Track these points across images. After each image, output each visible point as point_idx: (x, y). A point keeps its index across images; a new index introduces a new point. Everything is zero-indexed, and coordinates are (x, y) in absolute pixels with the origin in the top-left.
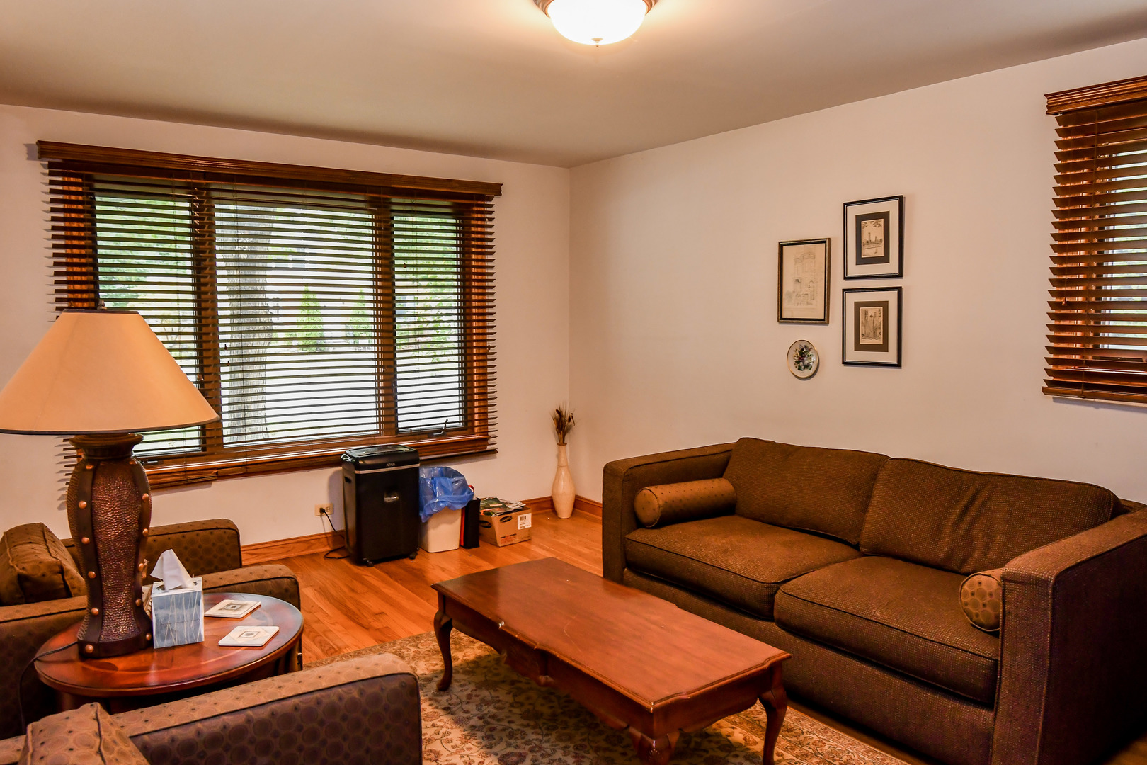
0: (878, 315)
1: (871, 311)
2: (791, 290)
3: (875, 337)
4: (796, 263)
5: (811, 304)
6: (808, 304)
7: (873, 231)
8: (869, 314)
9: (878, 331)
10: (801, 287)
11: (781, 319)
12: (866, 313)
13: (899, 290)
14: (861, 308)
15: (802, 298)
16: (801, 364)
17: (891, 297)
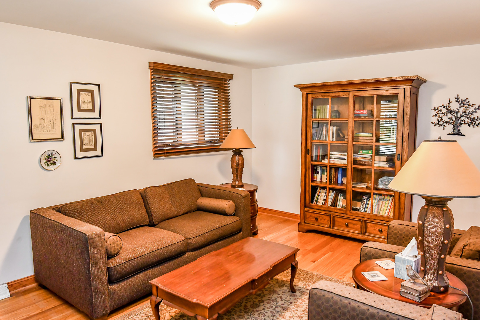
0: (91, 135)
1: (88, 133)
2: (38, 124)
3: (90, 144)
4: (40, 109)
5: (53, 131)
6: (50, 131)
7: (86, 98)
8: (87, 135)
9: (92, 142)
10: (45, 122)
11: (32, 139)
12: (85, 135)
13: (101, 124)
14: (83, 132)
15: (46, 128)
16: (48, 163)
17: (98, 127)
